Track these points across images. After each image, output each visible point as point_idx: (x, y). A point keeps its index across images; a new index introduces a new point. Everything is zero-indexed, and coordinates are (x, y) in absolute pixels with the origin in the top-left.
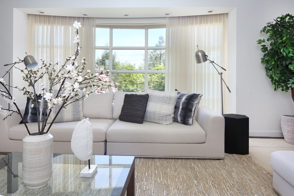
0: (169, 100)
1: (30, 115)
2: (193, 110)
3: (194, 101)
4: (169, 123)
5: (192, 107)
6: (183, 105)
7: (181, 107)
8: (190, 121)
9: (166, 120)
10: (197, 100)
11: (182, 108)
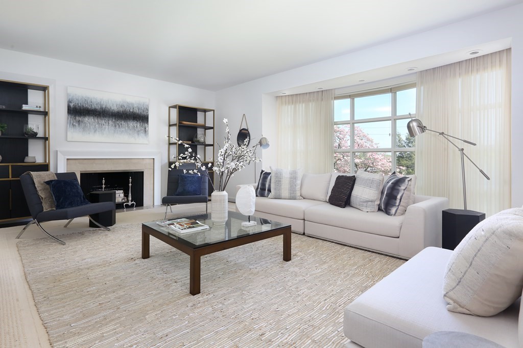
0: (371, 183)
1: (259, 189)
2: (399, 197)
3: (400, 187)
4: (370, 210)
5: (398, 193)
6: (387, 190)
7: (385, 193)
8: (393, 210)
9: (366, 207)
10: (403, 184)
11: (387, 193)
